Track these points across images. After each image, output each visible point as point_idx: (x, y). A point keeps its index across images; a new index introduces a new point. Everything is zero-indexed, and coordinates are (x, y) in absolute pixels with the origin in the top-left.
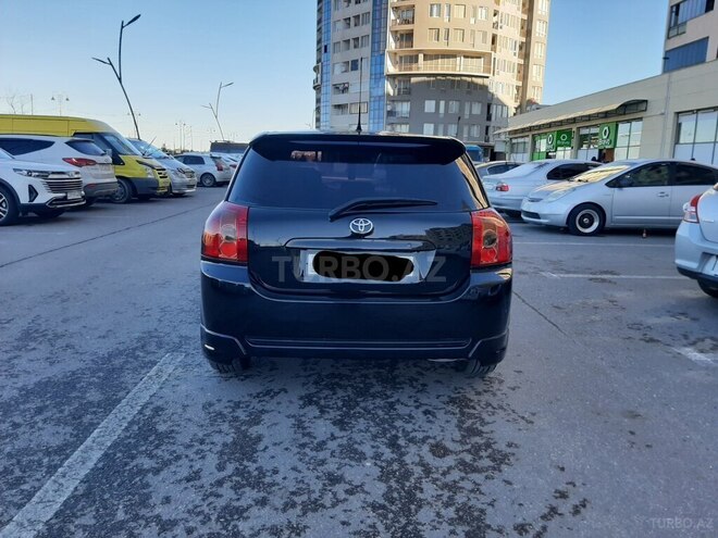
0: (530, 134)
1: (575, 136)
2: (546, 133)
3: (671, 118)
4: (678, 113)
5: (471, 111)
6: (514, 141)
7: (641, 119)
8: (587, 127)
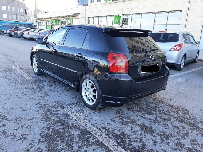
0: (45, 20)
1: (60, 21)
2: (50, 20)
3: (87, 18)
4: (89, 17)
5: (20, 11)
6: (39, 22)
7: (79, 18)
8: (63, 19)
